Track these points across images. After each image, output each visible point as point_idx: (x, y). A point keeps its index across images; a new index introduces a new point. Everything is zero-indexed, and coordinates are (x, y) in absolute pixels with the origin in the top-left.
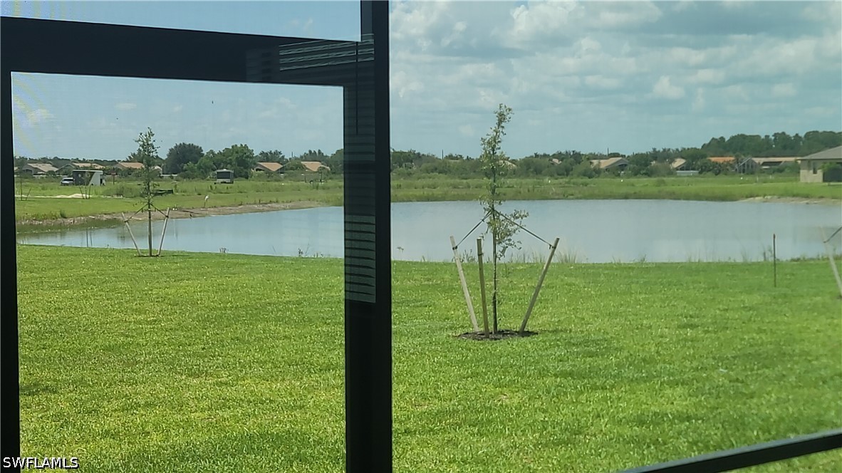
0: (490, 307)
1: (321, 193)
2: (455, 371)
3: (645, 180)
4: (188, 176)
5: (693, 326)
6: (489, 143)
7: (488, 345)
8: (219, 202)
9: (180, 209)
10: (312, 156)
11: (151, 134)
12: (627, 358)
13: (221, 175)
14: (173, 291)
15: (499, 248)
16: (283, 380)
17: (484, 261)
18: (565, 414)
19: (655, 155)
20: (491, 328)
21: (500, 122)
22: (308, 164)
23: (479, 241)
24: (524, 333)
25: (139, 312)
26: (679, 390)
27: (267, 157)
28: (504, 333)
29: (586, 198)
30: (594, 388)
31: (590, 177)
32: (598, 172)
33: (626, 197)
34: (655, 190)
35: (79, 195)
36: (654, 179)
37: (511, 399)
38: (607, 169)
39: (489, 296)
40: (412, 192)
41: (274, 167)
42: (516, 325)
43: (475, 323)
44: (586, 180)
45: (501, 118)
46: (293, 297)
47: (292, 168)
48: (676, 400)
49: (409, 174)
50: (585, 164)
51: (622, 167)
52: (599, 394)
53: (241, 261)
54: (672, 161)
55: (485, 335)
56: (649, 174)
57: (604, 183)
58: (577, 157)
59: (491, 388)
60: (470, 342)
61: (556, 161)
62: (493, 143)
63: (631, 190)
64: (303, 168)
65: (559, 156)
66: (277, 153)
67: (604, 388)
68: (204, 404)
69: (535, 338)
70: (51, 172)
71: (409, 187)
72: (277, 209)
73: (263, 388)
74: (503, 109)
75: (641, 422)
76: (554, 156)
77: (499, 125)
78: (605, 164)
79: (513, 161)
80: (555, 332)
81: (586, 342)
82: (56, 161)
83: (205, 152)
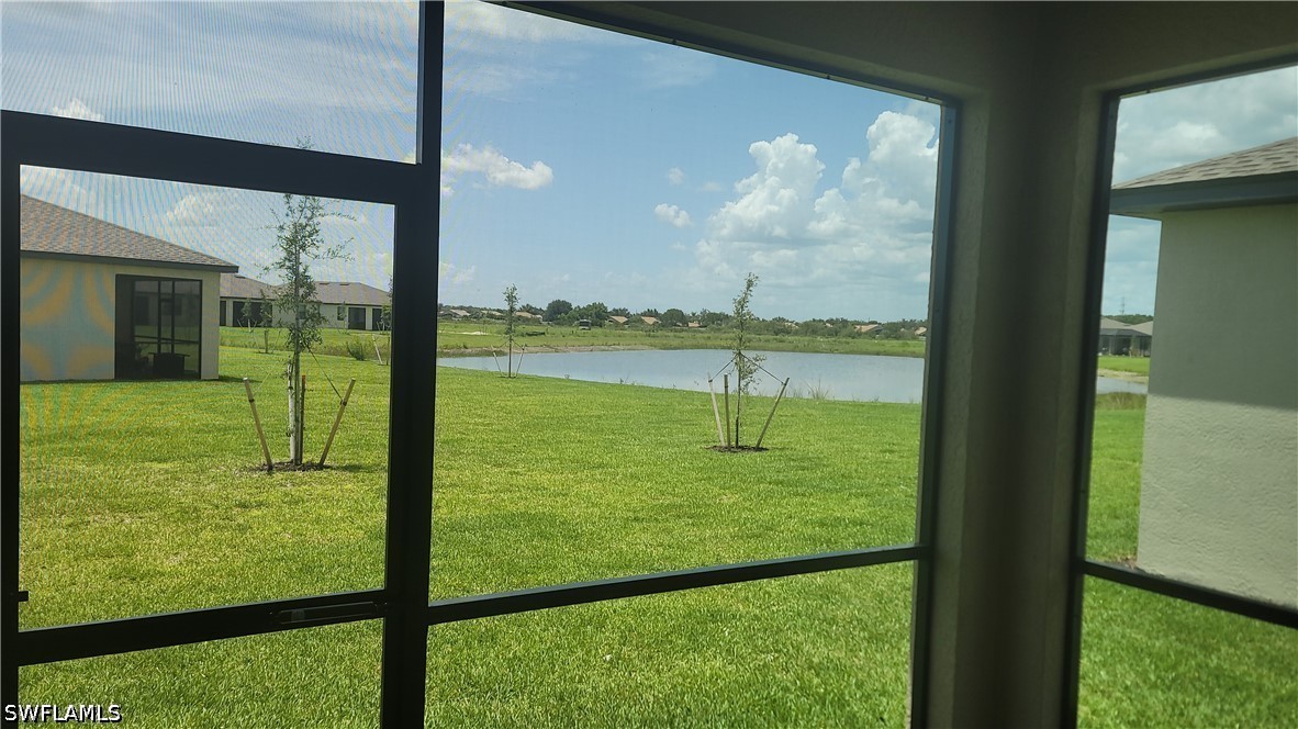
0: (733, 427)
1: (652, 340)
2: (694, 475)
3: (894, 342)
4: (560, 323)
5: (891, 452)
6: (740, 302)
7: (727, 455)
8: (577, 343)
9: (548, 346)
10: (650, 313)
11: (515, 289)
12: (830, 473)
13: (582, 324)
14: (511, 403)
15: (743, 383)
16: (562, 473)
17: (730, 392)
18: (765, 515)
19: (904, 324)
20: (733, 443)
21: (749, 286)
22: (646, 319)
23: (726, 376)
24: (758, 449)
25: (480, 416)
26: (863, 500)
27: (617, 312)
28: (743, 448)
29: (847, 353)
30: (796, 494)
31: (853, 338)
32: (859, 334)
33: (878, 354)
34: (901, 350)
35: (479, 333)
36: (900, 342)
37: (728, 499)
38: (866, 333)
39: (733, 421)
40: (718, 342)
41: (622, 320)
42: (753, 443)
43: (722, 439)
44: (850, 340)
45: (750, 284)
46: (596, 413)
47: (634, 321)
48: (859, 508)
49: (719, 330)
50: (850, 327)
51: (878, 332)
52: (798, 499)
53: (573, 384)
54: (917, 329)
55: (729, 448)
56: (897, 338)
57: (861, 343)
58: (844, 322)
59: (716, 489)
60: (716, 455)
61: (828, 325)
62: (742, 303)
63: (881, 349)
64: (643, 321)
65: (831, 321)
66: (625, 310)
67: (804, 495)
68: (493, 488)
69: (764, 453)
70: (465, 316)
71: (716, 338)
72: (618, 350)
73: (544, 479)
74: (752, 277)
75: (822, 524)
76: (827, 321)
77: (748, 289)
78: (865, 329)
79: (797, 324)
80: (782, 449)
81: (802, 459)
82: (469, 309)
83: (573, 307)
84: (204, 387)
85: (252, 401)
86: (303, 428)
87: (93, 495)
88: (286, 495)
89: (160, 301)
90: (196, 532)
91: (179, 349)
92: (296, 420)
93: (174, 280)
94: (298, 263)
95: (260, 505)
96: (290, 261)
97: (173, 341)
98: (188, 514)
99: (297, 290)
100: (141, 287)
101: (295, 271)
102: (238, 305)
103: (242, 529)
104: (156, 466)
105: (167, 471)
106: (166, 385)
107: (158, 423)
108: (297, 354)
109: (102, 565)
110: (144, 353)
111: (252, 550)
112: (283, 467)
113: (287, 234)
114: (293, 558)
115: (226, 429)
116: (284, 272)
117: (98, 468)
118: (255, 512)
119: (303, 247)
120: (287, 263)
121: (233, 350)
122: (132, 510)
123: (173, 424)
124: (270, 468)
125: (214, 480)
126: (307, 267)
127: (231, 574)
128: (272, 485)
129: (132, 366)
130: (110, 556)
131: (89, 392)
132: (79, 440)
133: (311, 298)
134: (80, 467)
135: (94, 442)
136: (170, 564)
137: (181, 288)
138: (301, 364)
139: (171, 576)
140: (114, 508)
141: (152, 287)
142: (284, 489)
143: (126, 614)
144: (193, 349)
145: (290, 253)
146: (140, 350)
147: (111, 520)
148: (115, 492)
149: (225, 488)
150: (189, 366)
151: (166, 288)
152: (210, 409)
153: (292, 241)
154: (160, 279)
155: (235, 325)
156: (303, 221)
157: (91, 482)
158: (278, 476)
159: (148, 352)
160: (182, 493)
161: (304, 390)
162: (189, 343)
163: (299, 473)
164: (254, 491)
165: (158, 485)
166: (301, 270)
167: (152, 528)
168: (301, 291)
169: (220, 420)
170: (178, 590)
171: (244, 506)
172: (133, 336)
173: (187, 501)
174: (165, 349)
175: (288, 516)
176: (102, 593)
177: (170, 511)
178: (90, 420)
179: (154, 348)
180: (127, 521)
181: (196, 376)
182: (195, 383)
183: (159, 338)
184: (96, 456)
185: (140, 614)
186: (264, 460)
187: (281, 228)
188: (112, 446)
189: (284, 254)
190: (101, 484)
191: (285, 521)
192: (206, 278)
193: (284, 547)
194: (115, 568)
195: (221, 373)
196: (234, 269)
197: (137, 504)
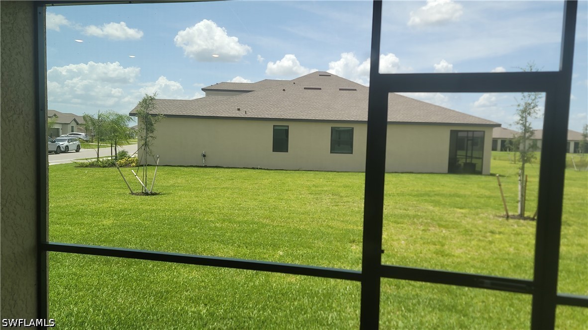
84: (483, 178)
85: (500, 185)
86: (525, 200)
87: (432, 219)
88: (514, 230)
89: (468, 140)
90: (470, 240)
91: (474, 161)
92: (522, 195)
93: (473, 131)
94: (526, 122)
95: (500, 233)
96: (522, 120)
97: (472, 157)
98: (467, 232)
99: (525, 134)
100: (460, 134)
101: (525, 126)
102: (503, 141)
103: (491, 242)
104: (459, 210)
105: (462, 213)
106: (467, 176)
107: (462, 192)
108: (523, 164)
109: (432, 247)
110: (460, 162)
111: (493, 253)
112: (514, 217)
113: (521, 108)
114: (512, 260)
115: (490, 197)
116: (519, 126)
117: (436, 209)
118: (497, 236)
119: (529, 114)
120: (521, 122)
121: (498, 162)
122: (446, 227)
123: (468, 193)
124: (508, 217)
125: (481, 219)
126: (531, 123)
127: (482, 261)
128: (508, 225)
129: (454, 168)
130: (435, 245)
131: (438, 178)
132: (431, 196)
133: (532, 138)
134: (431, 208)
135: (437, 198)
136: (458, 252)
137: (476, 135)
138: (525, 169)
139: (457, 257)
140: (440, 226)
141: (465, 134)
142: (513, 227)
143: (438, 269)
144: (480, 160)
145: (522, 117)
146: (458, 161)
147: (438, 230)
148: (441, 219)
149: (486, 223)
150: (478, 169)
151: (470, 134)
152: (484, 188)
153: (524, 111)
154: (468, 131)
155: (501, 150)
156: (530, 101)
157: (433, 213)
158: (511, 221)
159: (462, 162)
160: (466, 223)
161: (526, 181)
162: (479, 158)
163: (522, 221)
164: (498, 226)
165: (458, 218)
166: (527, 124)
167: (453, 236)
168: (527, 135)
169: (487, 193)
170: (459, 264)
171: (492, 232)
172: (456, 155)
173: (468, 227)
174: (468, 161)
175: (513, 240)
176: (430, 259)
177: (461, 230)
178: (437, 189)
179: (464, 161)
180: (444, 232)
181: (480, 173)
182: (479, 176)
183: (466, 156)
184: (437, 203)
185: (443, 270)
186: (505, 213)
187: (519, 105)
188: (443, 200)
189: (519, 118)
190: (437, 215)
191: (512, 242)
192: (487, 130)
193: (508, 254)
194: (437, 250)
195: (492, 172)
196: (499, 125)
197: (448, 225)
